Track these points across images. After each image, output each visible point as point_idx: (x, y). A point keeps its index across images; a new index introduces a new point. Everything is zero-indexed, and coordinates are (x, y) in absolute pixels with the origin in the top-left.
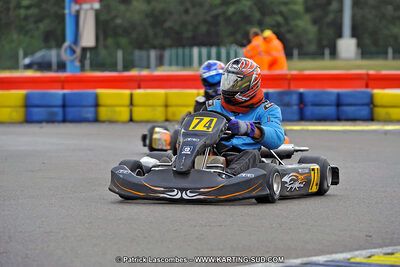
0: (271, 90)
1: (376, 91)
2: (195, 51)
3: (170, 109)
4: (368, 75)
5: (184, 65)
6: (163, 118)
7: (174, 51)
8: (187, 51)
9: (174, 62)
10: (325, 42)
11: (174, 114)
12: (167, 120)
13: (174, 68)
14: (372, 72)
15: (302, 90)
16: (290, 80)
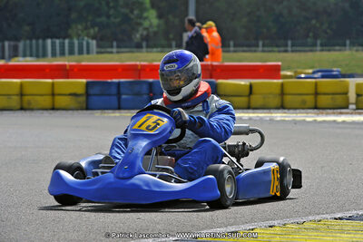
0: (122, 80)
1: (220, 81)
2: (49, 42)
3: (26, 98)
4: (212, 66)
5: (37, 56)
6: (19, 107)
7: (28, 42)
8: (40, 41)
9: (28, 53)
10: (171, 36)
11: (29, 103)
12: (22, 109)
13: (28, 59)
14: (215, 63)
15: (151, 80)
16: (140, 70)
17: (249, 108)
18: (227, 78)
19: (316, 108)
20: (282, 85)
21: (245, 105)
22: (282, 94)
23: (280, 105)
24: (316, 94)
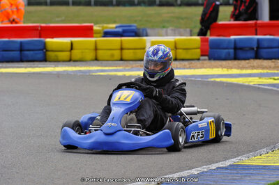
17: (70, 60)
18: (53, 38)
19: (121, 60)
20: (96, 42)
21: (68, 59)
22: (96, 49)
23: (94, 58)
24: (122, 49)
